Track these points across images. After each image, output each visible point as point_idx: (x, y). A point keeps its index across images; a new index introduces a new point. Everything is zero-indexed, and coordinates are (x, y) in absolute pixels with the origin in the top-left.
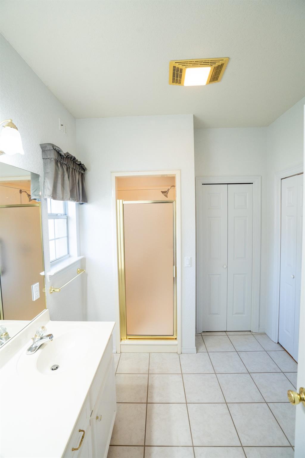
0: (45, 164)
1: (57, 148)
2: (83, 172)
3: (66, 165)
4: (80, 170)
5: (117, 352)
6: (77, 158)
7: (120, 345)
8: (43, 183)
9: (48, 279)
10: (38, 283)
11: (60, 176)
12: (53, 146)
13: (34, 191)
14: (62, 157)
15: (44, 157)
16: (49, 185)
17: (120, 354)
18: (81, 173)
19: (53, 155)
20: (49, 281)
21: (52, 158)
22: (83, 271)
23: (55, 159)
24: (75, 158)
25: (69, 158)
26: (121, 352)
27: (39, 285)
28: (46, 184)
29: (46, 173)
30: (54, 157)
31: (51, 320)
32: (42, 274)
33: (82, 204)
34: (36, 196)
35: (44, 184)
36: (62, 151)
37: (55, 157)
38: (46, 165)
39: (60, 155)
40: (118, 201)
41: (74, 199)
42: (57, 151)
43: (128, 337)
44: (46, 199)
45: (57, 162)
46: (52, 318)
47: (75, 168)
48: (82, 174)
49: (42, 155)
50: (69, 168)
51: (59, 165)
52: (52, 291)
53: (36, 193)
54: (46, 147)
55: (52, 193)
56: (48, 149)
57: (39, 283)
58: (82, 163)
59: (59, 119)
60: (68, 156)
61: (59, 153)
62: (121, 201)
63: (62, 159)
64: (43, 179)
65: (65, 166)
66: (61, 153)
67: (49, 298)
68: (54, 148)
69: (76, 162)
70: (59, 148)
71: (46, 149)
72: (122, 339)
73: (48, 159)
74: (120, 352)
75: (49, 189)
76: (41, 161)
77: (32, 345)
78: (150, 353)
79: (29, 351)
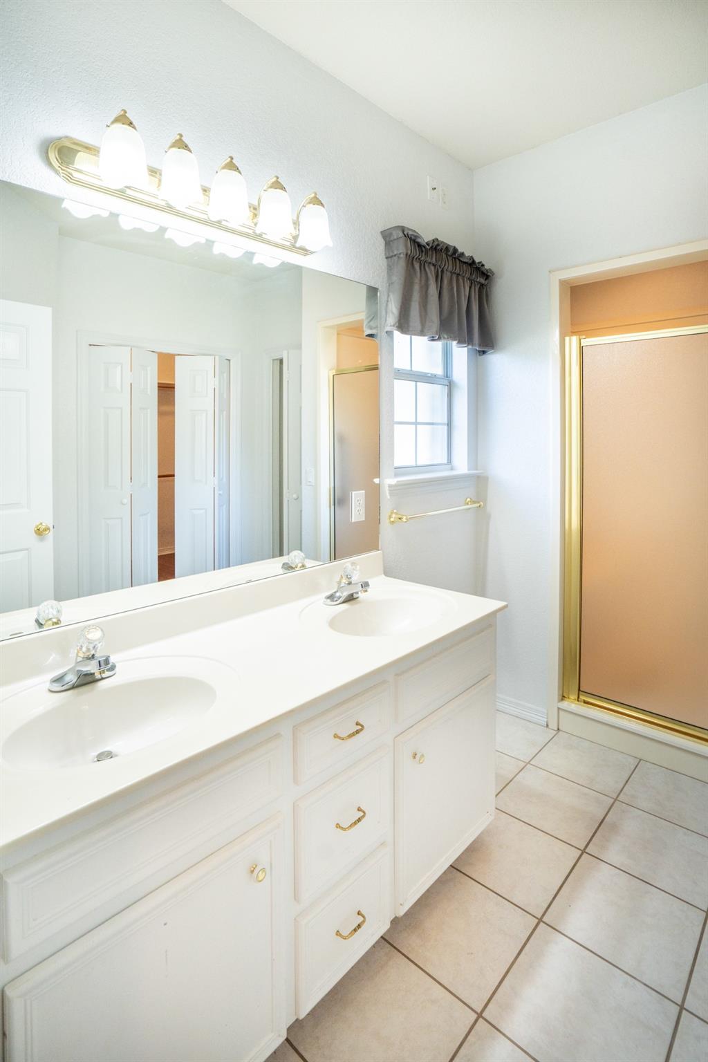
0: (390, 267)
1: (410, 233)
2: (482, 281)
3: (433, 265)
4: (474, 276)
5: (547, 726)
6: (460, 250)
7: (559, 709)
8: (385, 305)
9: (386, 494)
10: (363, 492)
11: (416, 288)
12: (403, 229)
13: (369, 320)
14: (424, 249)
15: (388, 255)
16: (394, 308)
17: (555, 732)
18: (479, 283)
19: (401, 248)
20: (389, 497)
21: (400, 254)
22: (478, 505)
23: (407, 254)
24: (455, 250)
25: (441, 250)
26: (558, 729)
27: (364, 494)
28: (389, 303)
29: (391, 284)
30: (405, 251)
31: (386, 576)
32: (376, 481)
33: (484, 352)
34: (371, 328)
35: (387, 305)
36: (420, 237)
37: (407, 250)
38: (390, 270)
39: (419, 245)
40: (567, 339)
41: (452, 335)
42: (411, 239)
43: (582, 697)
44: (390, 334)
45: (410, 260)
46: (388, 572)
47: (457, 271)
48: (482, 285)
49: (385, 251)
50: (442, 271)
51: (417, 266)
52: (392, 519)
53: (372, 323)
54: (391, 234)
55: (397, 320)
56: (395, 237)
57: (366, 493)
58: (477, 260)
59: (428, 177)
60: (438, 245)
61: (413, 240)
62: (574, 339)
63: (424, 254)
64: (386, 297)
65: (432, 268)
66: (419, 240)
67: (387, 532)
68: (405, 233)
69: (461, 259)
70: (415, 231)
71: (392, 239)
72: (564, 696)
73: (395, 255)
74: (556, 729)
75: (393, 313)
76: (383, 262)
77: (335, 592)
78: (640, 760)
79: (329, 600)
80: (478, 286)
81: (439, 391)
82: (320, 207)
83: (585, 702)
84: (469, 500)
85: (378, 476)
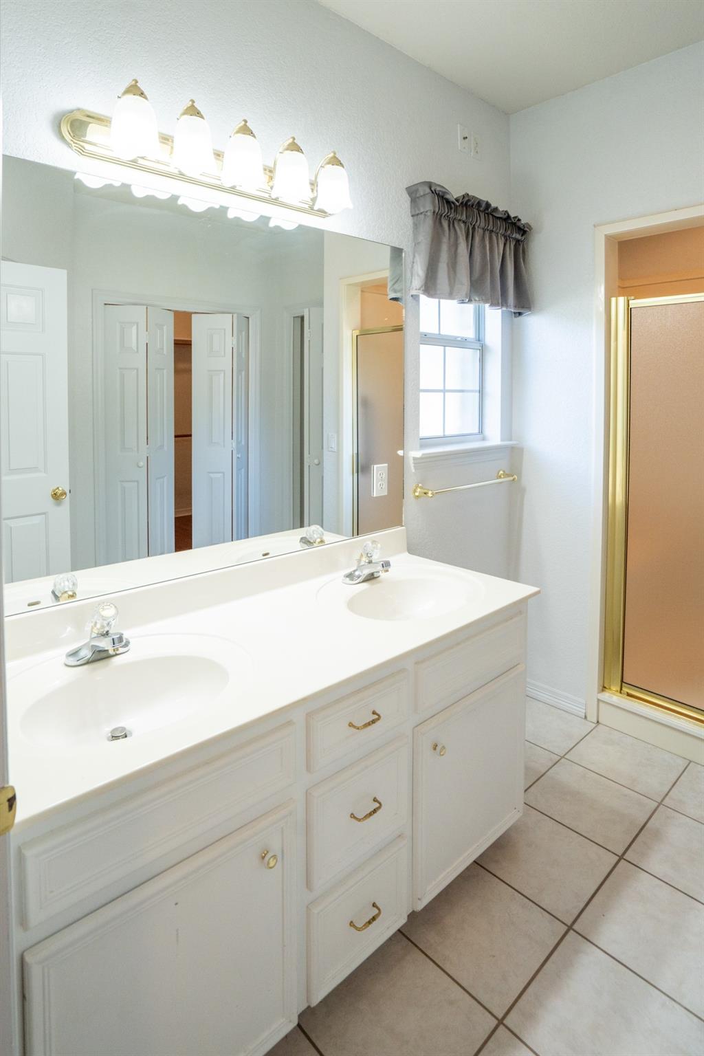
0: (416, 225)
1: (438, 189)
2: (518, 236)
3: (464, 222)
4: (509, 232)
5: (586, 717)
6: (493, 205)
7: (599, 700)
8: (410, 266)
9: (410, 467)
10: (386, 465)
11: (445, 247)
12: (430, 185)
13: (392, 283)
14: (453, 206)
15: (414, 213)
16: (420, 270)
17: (594, 725)
18: (515, 239)
19: (428, 205)
20: (413, 471)
21: (427, 212)
22: (512, 478)
23: (434, 212)
24: (488, 205)
25: (472, 206)
26: (598, 722)
27: (386, 469)
28: (415, 267)
29: (417, 244)
30: (432, 208)
31: (409, 553)
32: (400, 453)
33: (520, 314)
34: (395, 291)
35: (412, 267)
36: (447, 193)
37: (434, 207)
38: (417, 229)
39: (448, 202)
40: (613, 300)
41: (484, 298)
42: (438, 195)
43: (625, 690)
44: (416, 298)
45: (438, 218)
46: (412, 550)
47: (490, 227)
48: (518, 241)
49: (411, 209)
50: (474, 228)
51: (445, 224)
52: (417, 494)
53: (396, 287)
54: (417, 191)
55: (424, 282)
56: (422, 194)
57: (389, 468)
58: (512, 215)
59: (459, 125)
60: (469, 200)
61: (441, 197)
62: (622, 300)
63: (453, 211)
64: (412, 257)
65: (462, 225)
66: (448, 196)
67: (411, 507)
68: (433, 189)
69: (494, 214)
70: (443, 187)
71: (418, 195)
72: (605, 688)
73: (421, 213)
74: (595, 721)
75: (418, 275)
76: (409, 221)
77: (355, 571)
78: (691, 761)
79: (348, 579)
80: (514, 243)
81: (472, 355)
82: (341, 168)
83: (629, 695)
84: (501, 472)
85: (402, 448)
